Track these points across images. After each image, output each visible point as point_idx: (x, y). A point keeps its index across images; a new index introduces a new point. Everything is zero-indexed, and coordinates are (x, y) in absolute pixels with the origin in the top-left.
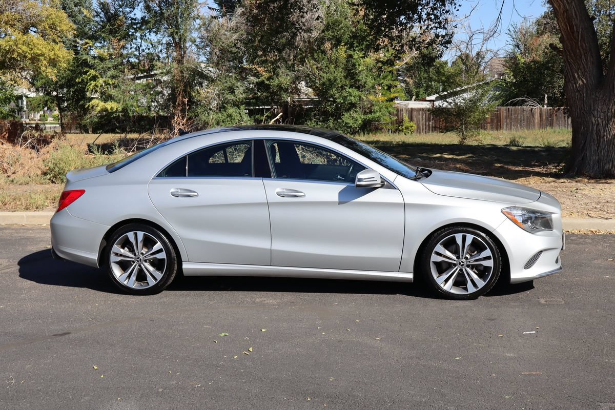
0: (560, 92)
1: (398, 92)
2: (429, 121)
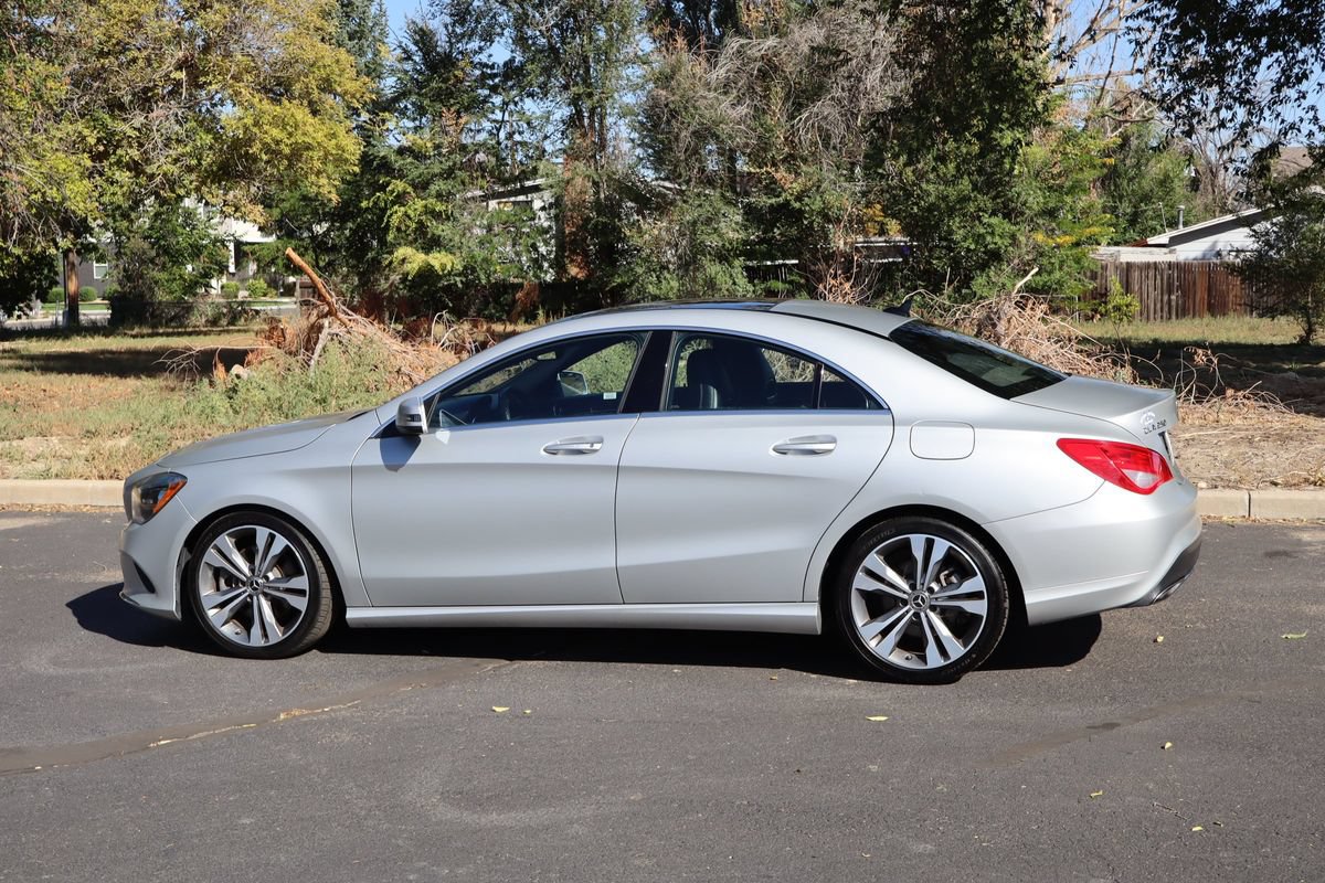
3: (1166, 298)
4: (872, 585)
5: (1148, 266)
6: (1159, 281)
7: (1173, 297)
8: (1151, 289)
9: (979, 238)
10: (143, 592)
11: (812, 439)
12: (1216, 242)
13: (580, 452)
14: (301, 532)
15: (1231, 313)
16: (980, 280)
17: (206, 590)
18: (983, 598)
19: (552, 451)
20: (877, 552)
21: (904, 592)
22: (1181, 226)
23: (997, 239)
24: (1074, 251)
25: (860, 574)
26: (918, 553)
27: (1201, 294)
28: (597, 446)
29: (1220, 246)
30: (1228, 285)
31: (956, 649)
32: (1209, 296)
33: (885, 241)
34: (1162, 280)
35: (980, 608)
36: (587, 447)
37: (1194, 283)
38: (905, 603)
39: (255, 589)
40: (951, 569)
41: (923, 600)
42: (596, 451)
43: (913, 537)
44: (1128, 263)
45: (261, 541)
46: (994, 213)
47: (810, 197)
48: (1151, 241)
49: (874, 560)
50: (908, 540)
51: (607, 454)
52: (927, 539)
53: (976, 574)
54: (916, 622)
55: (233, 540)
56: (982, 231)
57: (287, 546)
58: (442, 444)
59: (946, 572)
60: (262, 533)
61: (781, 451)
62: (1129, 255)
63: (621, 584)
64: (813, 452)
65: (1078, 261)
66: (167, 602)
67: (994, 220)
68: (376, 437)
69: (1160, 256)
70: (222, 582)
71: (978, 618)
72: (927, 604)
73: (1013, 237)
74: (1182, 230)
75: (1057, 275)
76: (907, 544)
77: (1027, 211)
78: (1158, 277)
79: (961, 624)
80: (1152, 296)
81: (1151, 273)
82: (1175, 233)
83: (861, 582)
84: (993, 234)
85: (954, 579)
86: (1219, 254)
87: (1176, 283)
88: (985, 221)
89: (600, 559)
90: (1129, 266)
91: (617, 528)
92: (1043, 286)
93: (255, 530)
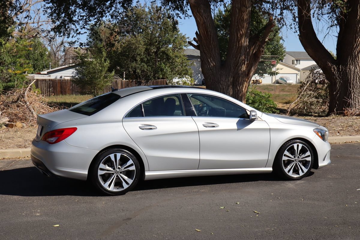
0: (133, 70)
1: (29, 68)
2: (50, 88)
3: (48, 90)
5: (43, 80)
6: (46, 85)
7: (51, 89)
8: (44, 87)
15: (67, 94)
24: (21, 76)
27: (59, 89)
30: (66, 86)
32: (61, 89)
34: (47, 84)
37: (57, 86)
48: (42, 73)
62: (37, 77)
65: (22, 78)
69: (46, 77)
74: (50, 70)
75: (16, 83)
77: (6, 63)
78: (46, 83)
80: (44, 89)
81: (44, 82)
86: (60, 77)
87: (51, 85)
90: (37, 80)
92: (12, 86)
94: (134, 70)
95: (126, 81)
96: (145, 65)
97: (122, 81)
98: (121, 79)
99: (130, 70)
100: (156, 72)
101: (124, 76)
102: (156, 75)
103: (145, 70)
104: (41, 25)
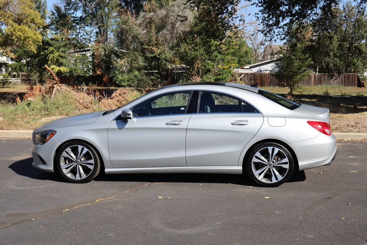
1: (235, 63)
3: (250, 82)
4: (258, 161)
6: (248, 78)
7: (252, 82)
8: (247, 80)
9: (205, 66)
10: (42, 164)
11: (241, 121)
12: (260, 68)
13: (176, 124)
14: (92, 147)
15: (266, 86)
16: (205, 77)
17: (62, 164)
18: (288, 164)
19: (167, 124)
20: (259, 152)
21: (266, 162)
22: (252, 64)
23: (209, 66)
24: (228, 70)
25: (254, 158)
26: (270, 152)
27: (259, 81)
28: (180, 123)
29: (261, 69)
30: (265, 79)
31: (280, 178)
32: (261, 81)
33: (180, 66)
34: (249, 77)
35: (287, 166)
36: (178, 123)
37: (257, 79)
38: (266, 165)
39: (77, 163)
40: (278, 156)
41: (271, 165)
42: (180, 124)
43: (269, 148)
44: (241, 73)
45: (80, 150)
46: (209, 60)
47: (162, 55)
48: (245, 67)
49: (258, 154)
50: (268, 148)
51: (183, 125)
52: (273, 148)
53: (286, 157)
54: (269, 171)
55: (71, 149)
56: (206, 64)
57: (88, 151)
58: (134, 122)
59: (277, 157)
60: (80, 147)
61: (233, 124)
62: (241, 71)
63: (186, 161)
64: (242, 125)
65: (229, 72)
66: (50, 167)
67: (209, 62)
68: (114, 120)
69: (249, 71)
70: (67, 161)
71: (286, 169)
72: (272, 166)
73: (213, 66)
74: (252, 65)
75: (224, 76)
76: (267, 149)
77: (217, 59)
78: (248, 77)
79: (281, 170)
80: (247, 81)
81: (247, 76)
82: (250, 66)
83: (255, 160)
84: (208, 65)
85: (279, 159)
86: (261, 71)
87: (253, 78)
88: (206, 62)
89: (181, 154)
91: (186, 145)
92: (221, 79)
93: (78, 146)
94: (327, 64)
95: (318, 75)
96: (338, 59)
97: (315, 74)
98: (315, 73)
99: (324, 64)
100: (348, 66)
101: (318, 70)
102: (348, 69)
103: (338, 64)
104: (245, 27)
